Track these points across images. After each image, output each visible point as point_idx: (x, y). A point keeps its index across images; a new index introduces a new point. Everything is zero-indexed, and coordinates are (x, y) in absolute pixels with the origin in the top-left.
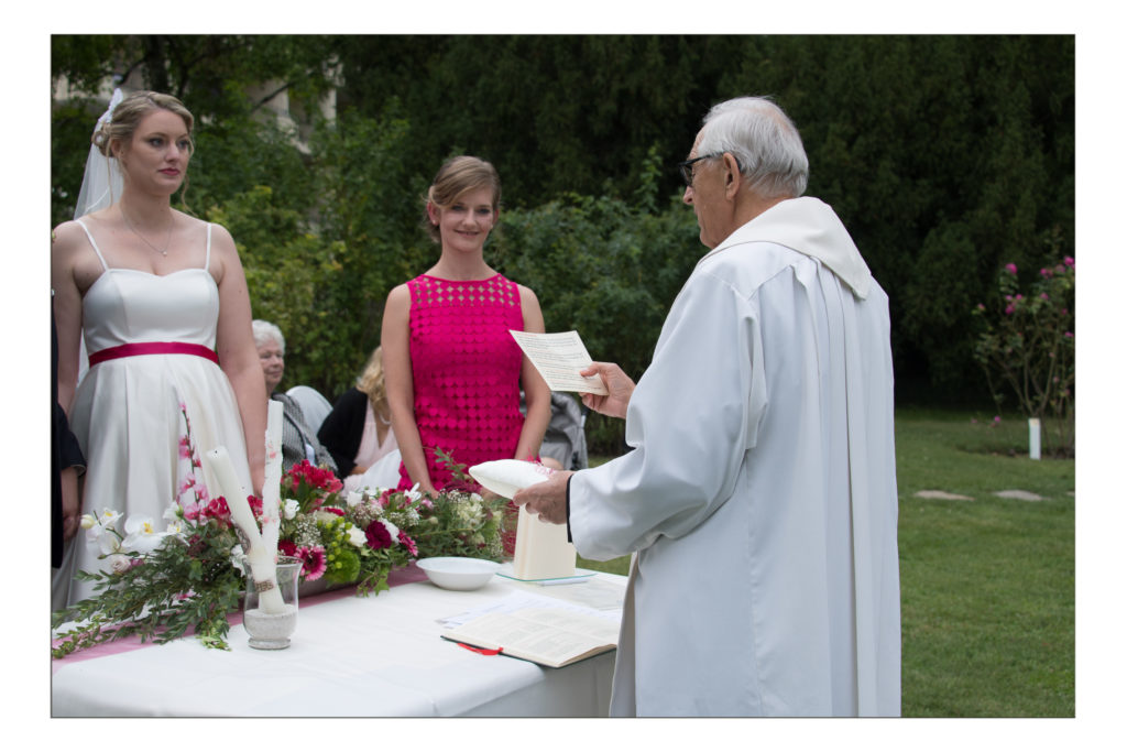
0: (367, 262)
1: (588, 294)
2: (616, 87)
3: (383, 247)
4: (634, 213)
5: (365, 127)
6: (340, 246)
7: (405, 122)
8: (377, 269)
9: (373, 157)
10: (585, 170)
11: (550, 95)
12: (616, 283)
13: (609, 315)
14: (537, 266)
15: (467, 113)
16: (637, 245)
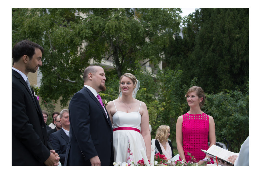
0: (170, 108)
1: (231, 117)
2: (240, 60)
3: (175, 104)
4: (244, 95)
5: (171, 72)
6: (164, 104)
7: (181, 71)
8: (173, 110)
9: (173, 80)
10: (231, 83)
11: (221, 63)
12: (239, 114)
13: (237, 123)
14: (217, 109)
15: (198, 68)
16: (245, 104)
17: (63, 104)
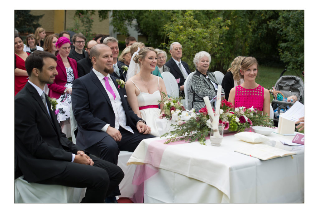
0: (236, 25)
3: (242, 20)
6: (229, 22)
17: (101, 16)
